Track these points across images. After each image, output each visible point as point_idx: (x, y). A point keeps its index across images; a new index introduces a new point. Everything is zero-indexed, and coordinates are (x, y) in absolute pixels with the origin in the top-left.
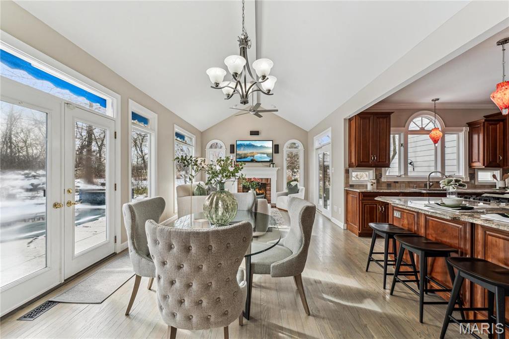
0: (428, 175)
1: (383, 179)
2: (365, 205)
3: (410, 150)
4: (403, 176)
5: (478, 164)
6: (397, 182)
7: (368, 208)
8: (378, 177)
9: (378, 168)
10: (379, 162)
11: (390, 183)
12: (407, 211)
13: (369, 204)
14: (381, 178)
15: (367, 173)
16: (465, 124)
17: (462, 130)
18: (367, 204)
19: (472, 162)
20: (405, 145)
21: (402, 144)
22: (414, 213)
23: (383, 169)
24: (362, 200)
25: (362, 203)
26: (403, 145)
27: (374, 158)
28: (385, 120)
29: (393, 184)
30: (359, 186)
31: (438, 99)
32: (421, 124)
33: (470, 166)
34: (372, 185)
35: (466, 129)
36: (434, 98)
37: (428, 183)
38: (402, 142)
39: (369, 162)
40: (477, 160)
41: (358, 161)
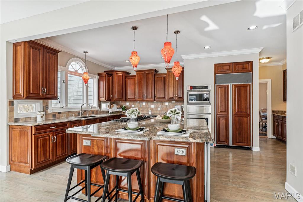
0: (81, 106)
1: (50, 111)
2: (38, 138)
3: (69, 86)
4: (65, 107)
5: (103, 99)
6: (60, 113)
7: (42, 141)
8: (45, 108)
9: (45, 101)
10: (49, 94)
11: (55, 114)
12: (97, 139)
13: (41, 137)
14: (47, 109)
15: (34, 105)
16: (97, 73)
17: (96, 77)
18: (40, 138)
19: (100, 98)
20: (66, 82)
21: (63, 81)
22: (104, 139)
23: (49, 101)
24: (36, 134)
25: (35, 137)
26: (65, 81)
27: (44, 91)
28: (54, 56)
29: (57, 115)
30: (26, 119)
31: (87, 53)
32: (75, 68)
33: (99, 100)
34: (42, 117)
35: (97, 77)
36: (86, 51)
37: (81, 112)
38: (64, 79)
39: (39, 94)
40: (102, 97)
41: (28, 92)
